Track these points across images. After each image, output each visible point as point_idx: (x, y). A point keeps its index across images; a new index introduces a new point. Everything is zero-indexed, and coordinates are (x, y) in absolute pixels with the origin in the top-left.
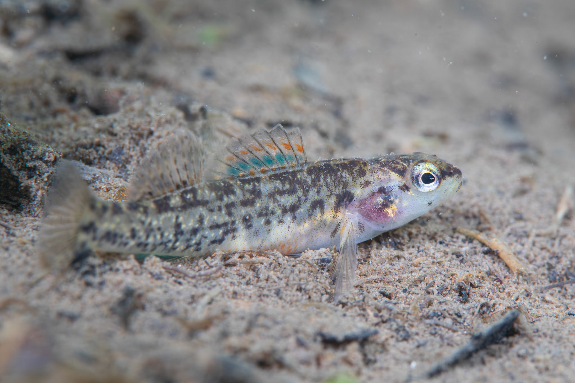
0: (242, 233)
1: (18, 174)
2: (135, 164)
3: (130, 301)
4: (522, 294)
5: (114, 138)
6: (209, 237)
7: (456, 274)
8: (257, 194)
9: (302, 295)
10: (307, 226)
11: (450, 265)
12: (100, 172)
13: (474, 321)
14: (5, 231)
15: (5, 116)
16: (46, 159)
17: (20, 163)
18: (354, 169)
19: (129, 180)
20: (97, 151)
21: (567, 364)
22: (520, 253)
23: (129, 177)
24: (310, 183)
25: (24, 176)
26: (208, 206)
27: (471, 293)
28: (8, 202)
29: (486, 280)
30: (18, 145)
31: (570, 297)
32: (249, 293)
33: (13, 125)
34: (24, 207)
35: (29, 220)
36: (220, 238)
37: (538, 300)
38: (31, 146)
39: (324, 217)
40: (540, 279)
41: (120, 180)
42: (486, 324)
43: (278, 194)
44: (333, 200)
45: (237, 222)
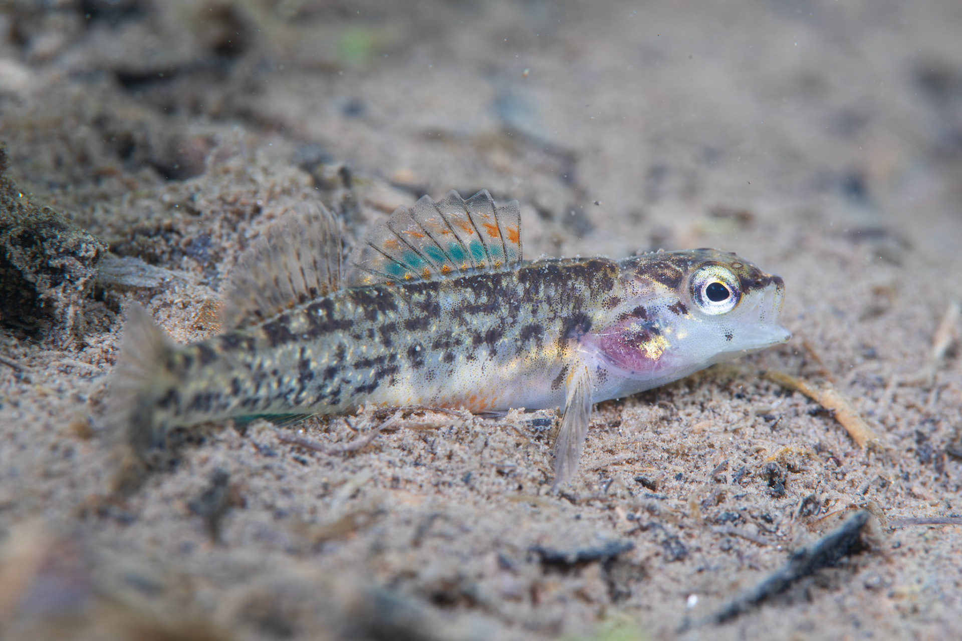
0: (406, 374)
1: (35, 278)
2: (230, 262)
3: (221, 492)
4: (874, 482)
5: (196, 218)
6: (353, 381)
7: (765, 449)
8: (432, 309)
9: (508, 484)
10: (513, 366)
11: (754, 433)
12: (172, 275)
13: (794, 529)
14: (13, 374)
15: (14, 181)
16: (81, 255)
17: (38, 261)
18: (594, 276)
19: (220, 289)
20: (167, 240)
21: (949, 602)
22: (870, 414)
23: (220, 283)
24: (521, 296)
25: (45, 282)
26: (352, 329)
27: (788, 481)
28: (18, 324)
29: (813, 459)
30: (35, 230)
31: (954, 489)
32: (419, 479)
33: (27, 197)
34: (44, 333)
35: (53, 356)
36: (371, 383)
37: (901, 494)
38: (57, 232)
39: (543, 355)
40: (904, 457)
41: (205, 289)
42: (813, 533)
43: (467, 312)
44: (557, 327)
45: (399, 356)
